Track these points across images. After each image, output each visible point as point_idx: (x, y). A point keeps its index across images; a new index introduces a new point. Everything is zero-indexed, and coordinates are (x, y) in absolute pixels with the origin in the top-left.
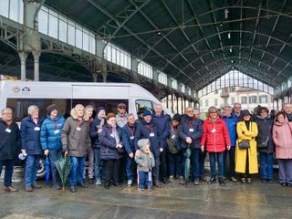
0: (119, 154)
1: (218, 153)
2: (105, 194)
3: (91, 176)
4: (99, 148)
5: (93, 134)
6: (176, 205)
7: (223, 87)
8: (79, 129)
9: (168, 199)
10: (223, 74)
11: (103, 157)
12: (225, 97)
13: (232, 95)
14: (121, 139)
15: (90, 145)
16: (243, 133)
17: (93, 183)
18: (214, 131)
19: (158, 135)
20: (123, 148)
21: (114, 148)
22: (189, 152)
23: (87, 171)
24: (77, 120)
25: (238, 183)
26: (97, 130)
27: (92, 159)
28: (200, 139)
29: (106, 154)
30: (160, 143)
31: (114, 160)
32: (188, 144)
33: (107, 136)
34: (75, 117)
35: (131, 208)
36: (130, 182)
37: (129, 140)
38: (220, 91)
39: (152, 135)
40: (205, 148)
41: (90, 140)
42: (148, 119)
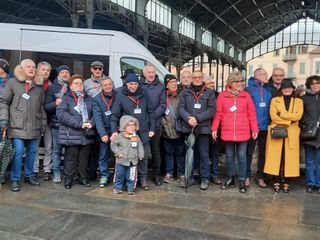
0: (88, 137)
1: (238, 144)
2: (61, 196)
3: (47, 170)
4: (58, 128)
5: (49, 106)
6: (162, 217)
7: (286, 44)
8: (26, 96)
9: (152, 206)
10: (288, 24)
11: (63, 142)
12: (290, 61)
13: (301, 58)
14: (91, 115)
15: (44, 122)
16: (279, 114)
17: (50, 179)
18: (233, 109)
19: (147, 111)
20: (94, 128)
21: (79, 129)
22: (192, 139)
23: (41, 161)
24: (24, 82)
25: (269, 190)
26: (55, 99)
27: (48, 144)
28: (212, 120)
29: (67, 136)
30: (149, 124)
31: (80, 147)
32: (191, 127)
33: (68, 110)
34: (21, 78)
35: (93, 217)
36: (104, 180)
37: (103, 116)
38: (283, 52)
39: (138, 111)
40: (219, 134)
41: (44, 116)
42: (133, 87)
